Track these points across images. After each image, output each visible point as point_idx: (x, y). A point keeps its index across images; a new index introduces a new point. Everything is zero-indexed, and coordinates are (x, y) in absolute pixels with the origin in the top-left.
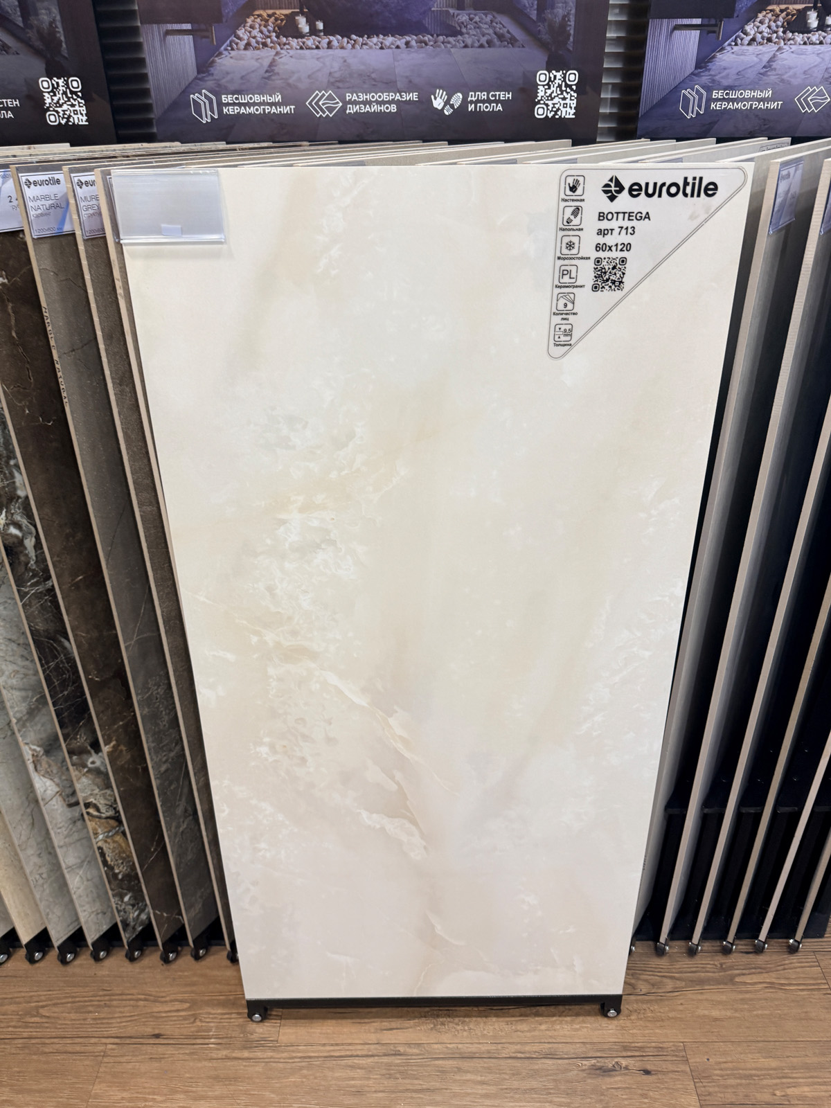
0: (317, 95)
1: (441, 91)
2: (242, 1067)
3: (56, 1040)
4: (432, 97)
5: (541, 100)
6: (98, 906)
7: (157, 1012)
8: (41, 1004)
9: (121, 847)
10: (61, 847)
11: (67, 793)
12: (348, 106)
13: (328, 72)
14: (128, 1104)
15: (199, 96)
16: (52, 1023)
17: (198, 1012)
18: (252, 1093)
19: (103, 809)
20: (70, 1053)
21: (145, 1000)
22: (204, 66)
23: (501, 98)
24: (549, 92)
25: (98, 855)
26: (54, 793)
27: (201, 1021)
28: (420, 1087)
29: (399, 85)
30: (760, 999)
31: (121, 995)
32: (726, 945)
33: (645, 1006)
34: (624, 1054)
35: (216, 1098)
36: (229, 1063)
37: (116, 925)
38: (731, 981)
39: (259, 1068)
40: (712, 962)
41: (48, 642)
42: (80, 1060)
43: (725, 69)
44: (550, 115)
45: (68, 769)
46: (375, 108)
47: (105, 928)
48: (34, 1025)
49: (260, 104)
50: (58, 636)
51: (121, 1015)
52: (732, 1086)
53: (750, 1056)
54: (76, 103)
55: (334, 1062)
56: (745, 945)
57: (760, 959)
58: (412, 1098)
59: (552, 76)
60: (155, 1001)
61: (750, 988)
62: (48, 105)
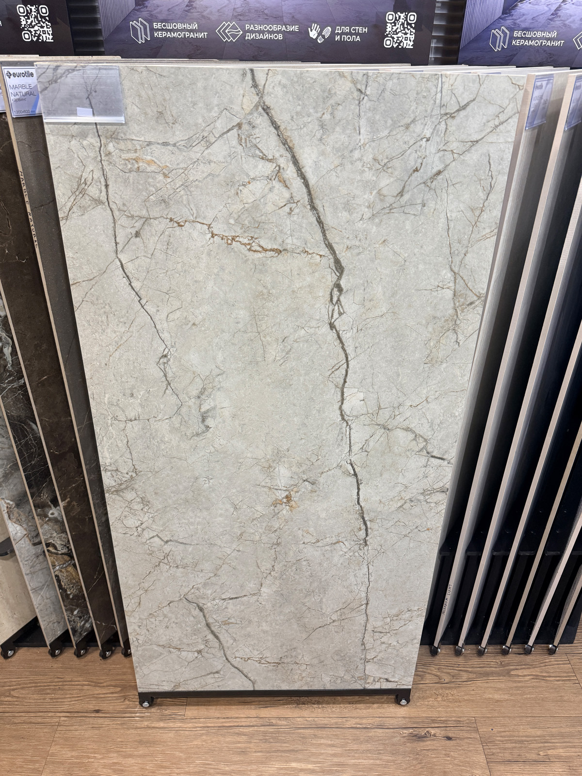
0: (224, 25)
1: (316, 25)
2: (159, 734)
3: (22, 714)
4: (309, 29)
5: (389, 34)
6: (54, 617)
7: (97, 694)
8: (12, 687)
9: (72, 576)
10: (27, 574)
11: (32, 535)
12: (247, 34)
13: (233, 7)
14: (75, 761)
15: (137, 23)
16: (20, 701)
17: (127, 694)
18: (167, 752)
19: (59, 548)
20: (34, 723)
21: (88, 685)
23: (360, 32)
24: (395, 28)
25: (55, 581)
26: (23, 535)
27: (129, 700)
28: (287, 749)
29: (285, 20)
30: (529, 687)
31: (70, 681)
32: (504, 649)
33: (447, 691)
34: (433, 725)
35: (140, 756)
36: (150, 731)
37: (68, 630)
38: (508, 673)
39: (171, 735)
40: (494, 661)
41: (20, 425)
42: (41, 728)
43: (524, 15)
44: (395, 46)
45: (33, 518)
46: (267, 36)
47: (59, 633)
48: (7, 703)
49: (181, 30)
50: (28, 420)
51: (71, 696)
52: (509, 748)
53: (521, 727)
54: (45, 25)
55: (226, 731)
56: (518, 648)
57: (529, 658)
58: (281, 756)
59: (397, 16)
60: (96, 686)
61: (522, 679)
62: (23, 26)
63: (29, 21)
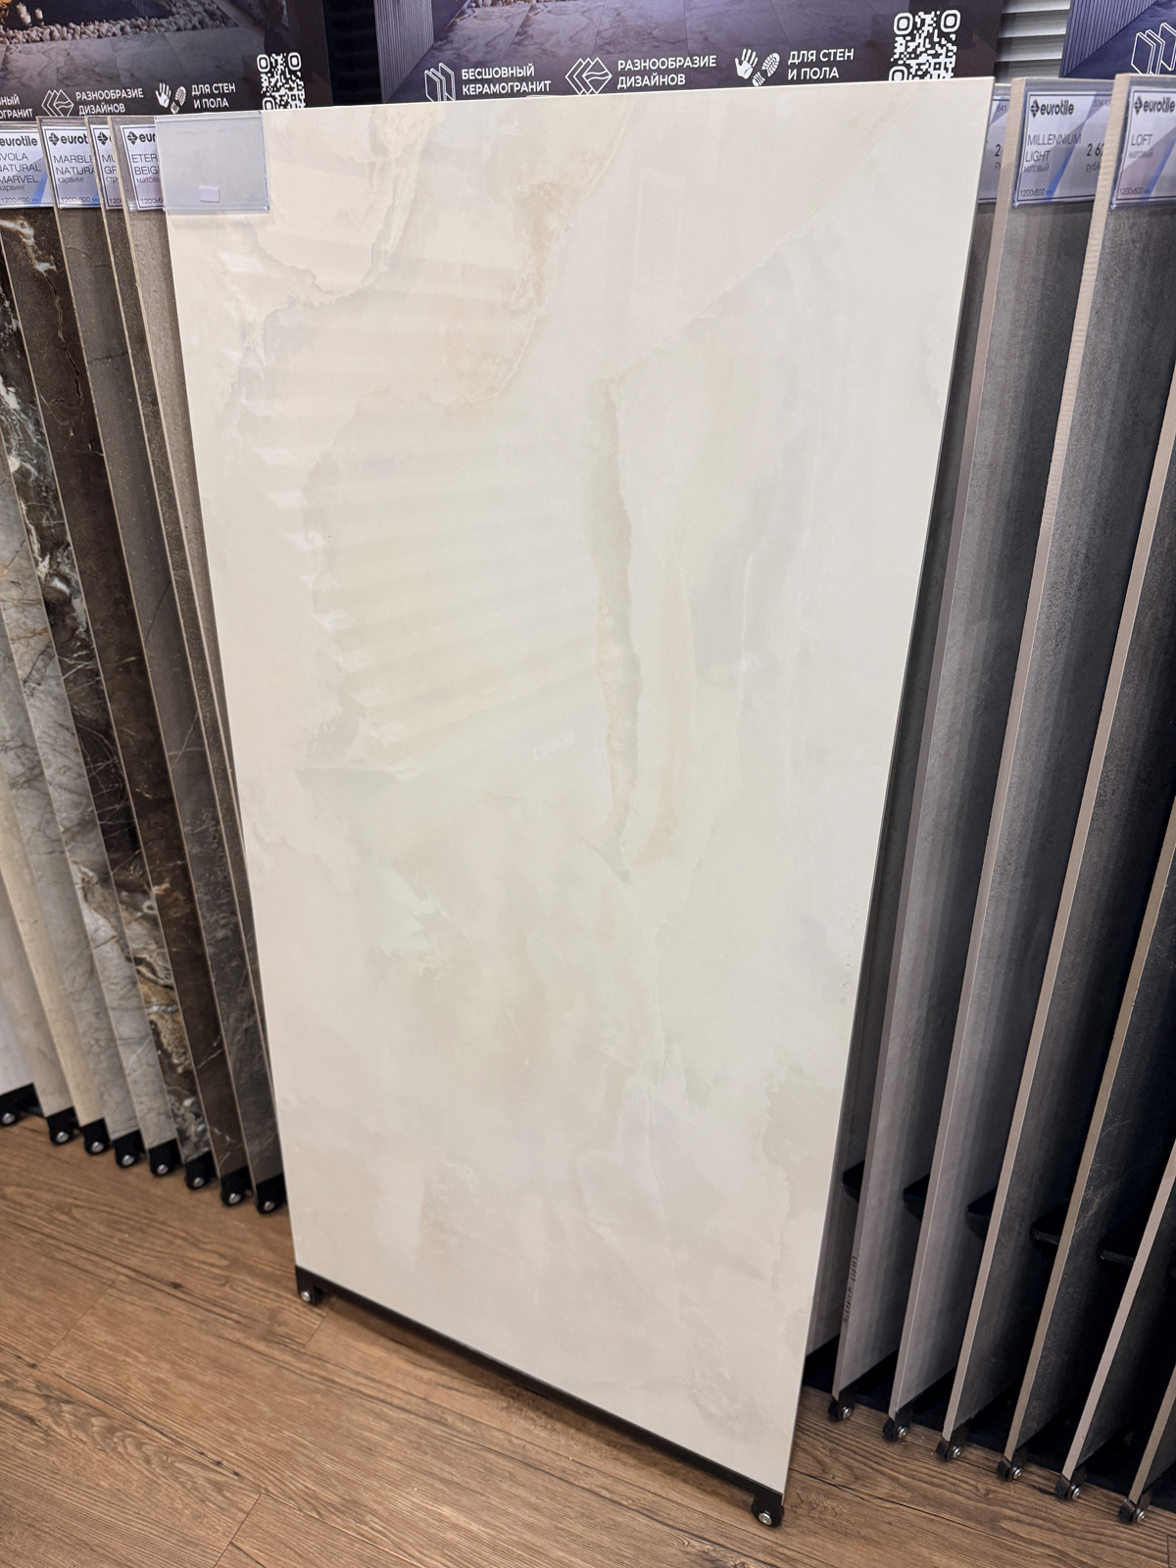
0: (581, 64)
1: (750, 51)
2: (249, 1361)
3: (72, 1249)
4: (737, 60)
5: (900, 58)
7: (191, 1259)
8: (77, 1202)
10: (114, 1009)
12: (620, 78)
13: (596, 30)
14: (107, 1351)
15: (436, 72)
16: (78, 1228)
17: (233, 1275)
18: (246, 1396)
19: (161, 974)
21: (184, 1239)
22: (443, 30)
23: (838, 59)
24: (912, 45)
25: (152, 1032)
26: (109, 937)
27: (231, 1287)
28: (449, 1477)
29: (691, 45)
31: (163, 1223)
35: (203, 1385)
36: (239, 1350)
38: (993, 1522)
39: (268, 1370)
40: (973, 1483)
41: (95, 735)
42: (85, 1280)
46: (656, 80)
47: (172, 1137)
48: (59, 1223)
49: (507, 80)
51: (150, 1246)
54: (295, 85)
55: (359, 1400)
59: (918, 20)
60: (193, 1244)
61: (1018, 1545)
62: (264, 89)
63: (273, 81)
